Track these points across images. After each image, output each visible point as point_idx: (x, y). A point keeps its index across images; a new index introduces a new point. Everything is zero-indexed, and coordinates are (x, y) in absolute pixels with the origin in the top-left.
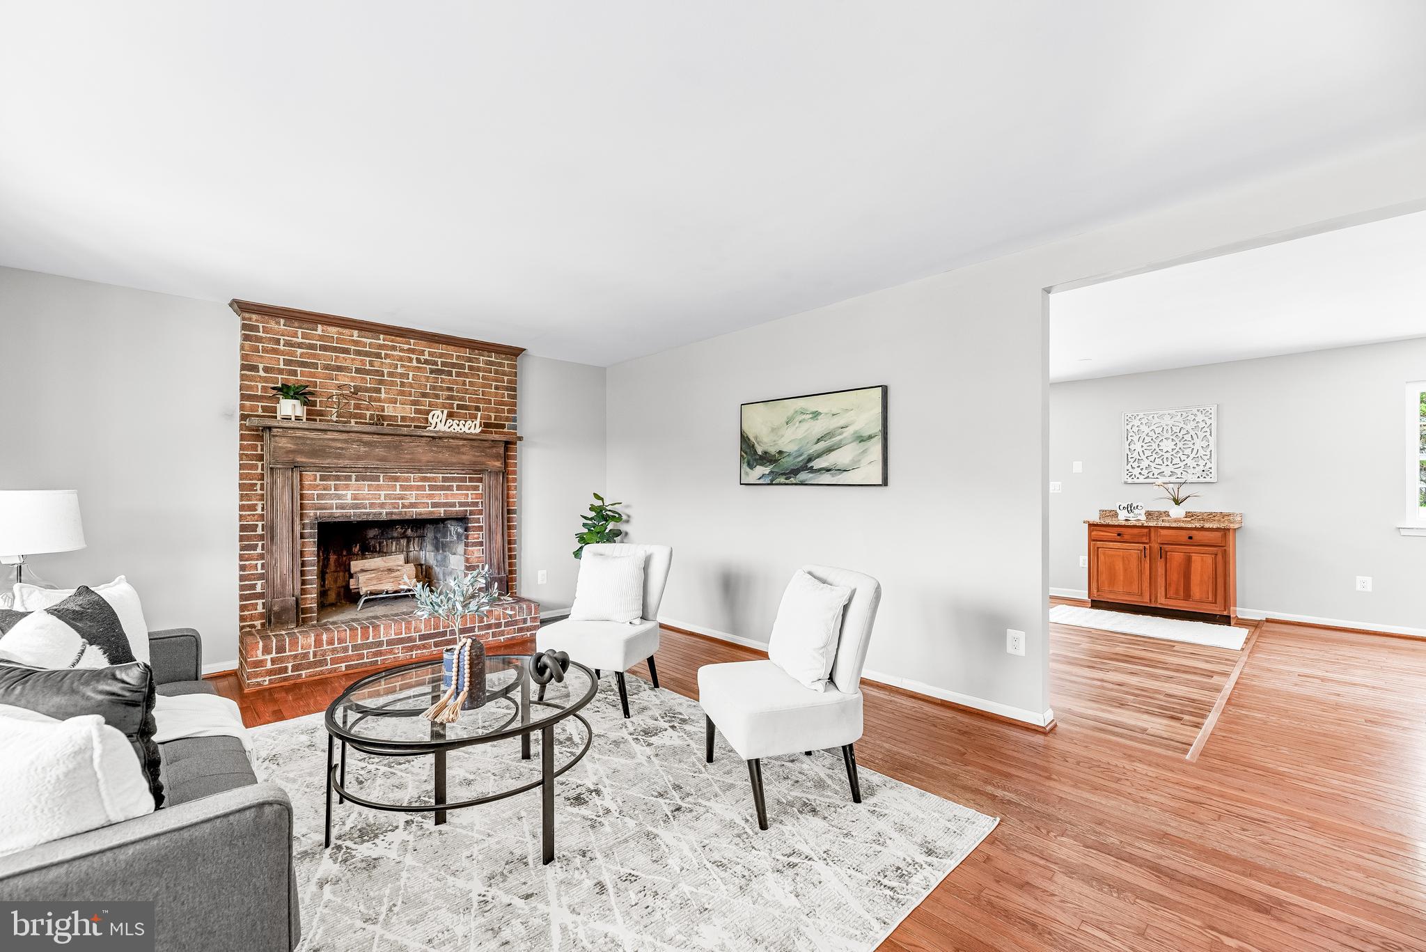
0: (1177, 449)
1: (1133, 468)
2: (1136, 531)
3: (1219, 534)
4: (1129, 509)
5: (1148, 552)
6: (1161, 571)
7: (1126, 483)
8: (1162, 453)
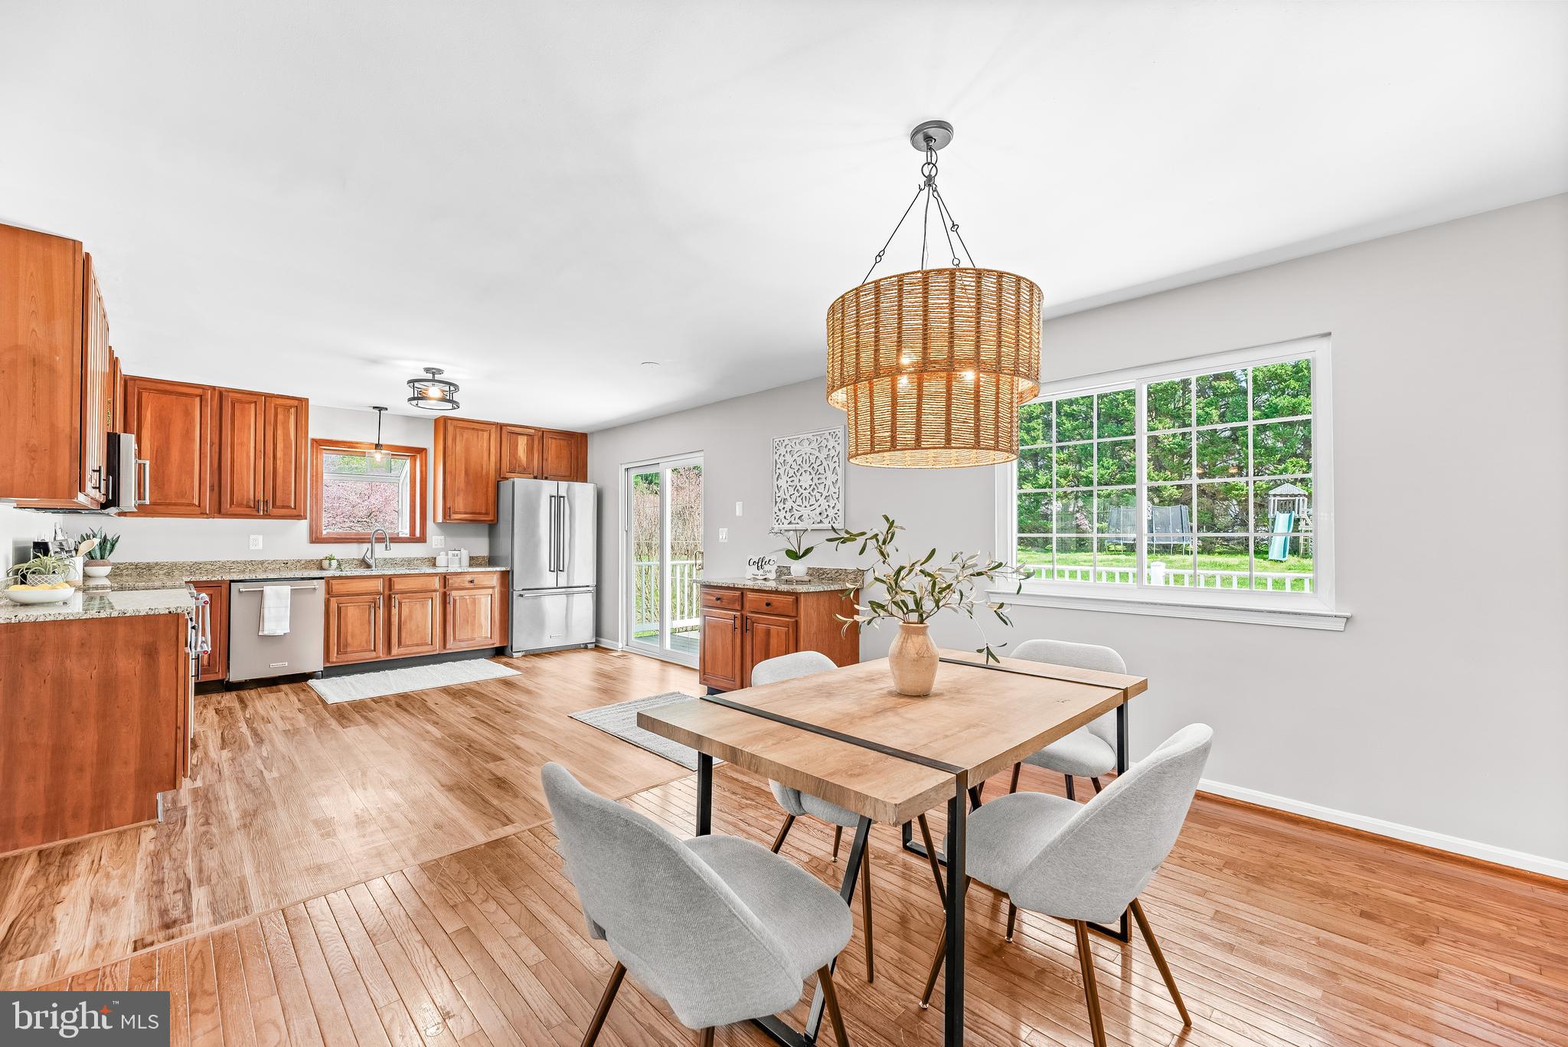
0: (813, 485)
1: (780, 510)
2: (731, 594)
3: (791, 599)
4: (760, 564)
5: (738, 623)
6: (748, 648)
8: (802, 491)
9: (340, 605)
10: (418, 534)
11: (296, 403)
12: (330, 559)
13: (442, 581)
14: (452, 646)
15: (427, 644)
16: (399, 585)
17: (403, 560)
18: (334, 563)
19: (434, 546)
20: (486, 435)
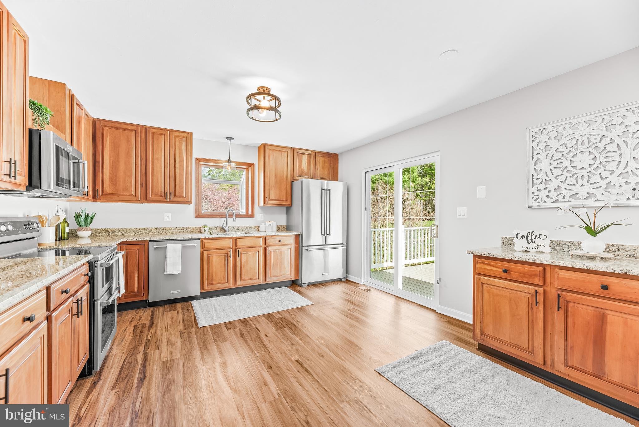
0: (597, 164)
1: (539, 190)
2: (527, 268)
4: (529, 238)
5: (541, 298)
6: (559, 326)
7: (530, 207)
8: (574, 171)
9: (209, 255)
10: (250, 213)
11: (185, 135)
12: (205, 227)
13: (264, 240)
14: (270, 280)
15: (255, 279)
16: (241, 243)
17: (243, 227)
18: (207, 229)
19: (258, 220)
20: (286, 154)
